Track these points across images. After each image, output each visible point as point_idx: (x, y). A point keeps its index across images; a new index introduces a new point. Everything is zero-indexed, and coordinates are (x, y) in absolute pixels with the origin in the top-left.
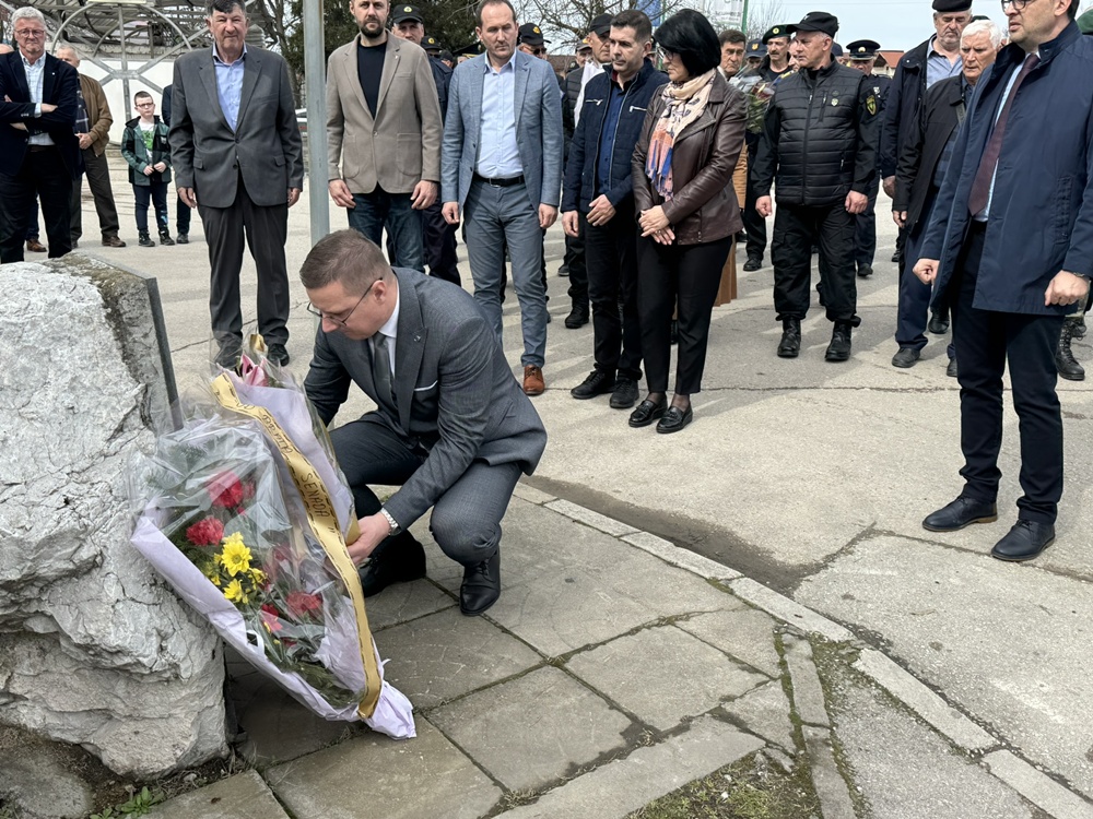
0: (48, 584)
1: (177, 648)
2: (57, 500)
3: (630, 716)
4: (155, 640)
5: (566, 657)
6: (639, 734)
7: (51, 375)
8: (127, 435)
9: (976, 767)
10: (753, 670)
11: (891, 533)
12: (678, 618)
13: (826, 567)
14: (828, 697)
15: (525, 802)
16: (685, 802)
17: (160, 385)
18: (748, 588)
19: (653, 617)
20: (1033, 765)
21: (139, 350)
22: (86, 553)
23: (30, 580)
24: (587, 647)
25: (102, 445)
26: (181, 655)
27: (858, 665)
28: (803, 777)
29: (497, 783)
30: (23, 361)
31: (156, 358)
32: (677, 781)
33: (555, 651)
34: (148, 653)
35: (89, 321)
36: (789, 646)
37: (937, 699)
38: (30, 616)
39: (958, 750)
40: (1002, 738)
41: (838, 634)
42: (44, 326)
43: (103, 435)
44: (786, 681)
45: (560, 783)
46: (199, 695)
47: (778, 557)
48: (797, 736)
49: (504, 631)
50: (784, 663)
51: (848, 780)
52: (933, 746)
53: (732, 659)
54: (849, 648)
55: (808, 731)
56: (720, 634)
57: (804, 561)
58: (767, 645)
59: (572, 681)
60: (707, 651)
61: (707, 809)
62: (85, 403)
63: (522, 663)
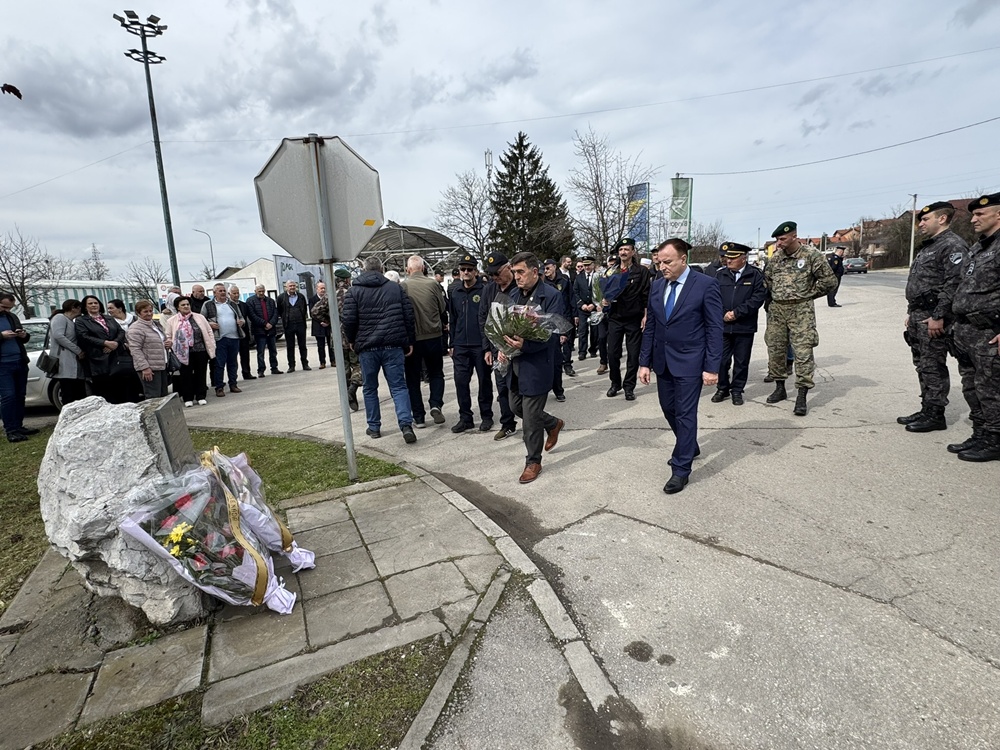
0: (98, 542)
1: (157, 571)
2: (103, 505)
3: (395, 611)
4: (144, 567)
5: (388, 577)
6: (393, 620)
7: (114, 452)
8: (148, 476)
9: (556, 651)
10: (472, 588)
11: (612, 512)
12: (457, 558)
13: (563, 530)
14: (498, 605)
15: (310, 651)
16: (382, 659)
17: (165, 454)
18: (505, 543)
19: (446, 557)
20: (591, 650)
21: (154, 440)
22: (109, 530)
23: (88, 539)
24: (403, 572)
27: (529, 588)
28: (450, 650)
29: (308, 641)
30: (100, 447)
31: (162, 443)
32: (387, 646)
33: (383, 574)
35: (133, 429)
36: (499, 576)
37: (560, 609)
38: (98, 554)
39: (553, 639)
40: (585, 634)
41: (528, 567)
42: (111, 432)
43: (136, 476)
44: (484, 594)
45: (335, 643)
46: (177, 592)
47: (543, 525)
48: (464, 628)
49: (372, 561)
50: (489, 585)
51: (472, 652)
52: (539, 637)
53: (467, 581)
54: (531, 578)
55: (472, 624)
56: (472, 568)
57: (554, 527)
58: (489, 575)
59: (381, 590)
60: (458, 577)
61: (389, 663)
62: (129, 463)
63: (367, 579)
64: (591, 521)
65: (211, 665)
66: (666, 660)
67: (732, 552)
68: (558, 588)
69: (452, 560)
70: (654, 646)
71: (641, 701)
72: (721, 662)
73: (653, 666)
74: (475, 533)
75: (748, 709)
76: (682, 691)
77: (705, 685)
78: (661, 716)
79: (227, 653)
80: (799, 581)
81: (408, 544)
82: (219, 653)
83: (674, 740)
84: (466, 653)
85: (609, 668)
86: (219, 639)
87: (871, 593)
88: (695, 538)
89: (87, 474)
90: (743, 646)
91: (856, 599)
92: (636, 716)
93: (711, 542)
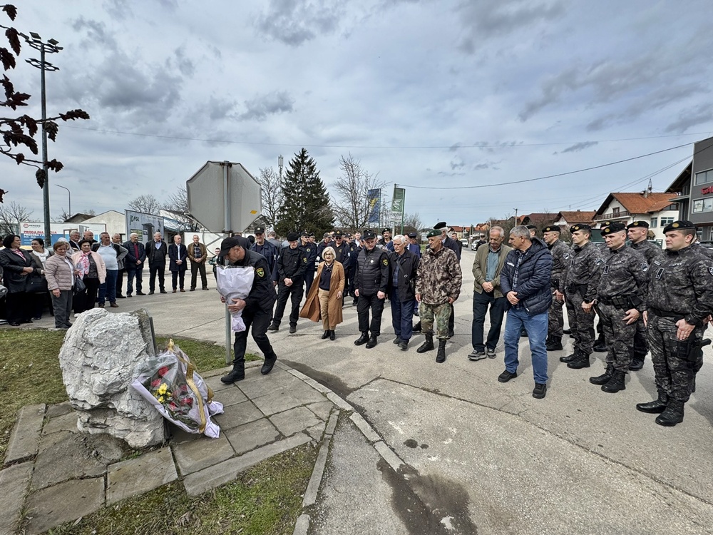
0: (112, 395)
1: (146, 412)
2: (118, 373)
3: (280, 432)
4: (140, 410)
5: (270, 416)
6: (281, 437)
7: (122, 342)
8: (141, 356)
9: (371, 447)
10: (320, 419)
11: (384, 378)
12: (307, 404)
13: (360, 389)
14: (337, 426)
15: (239, 455)
16: (282, 456)
17: (152, 343)
18: (333, 396)
19: (301, 404)
20: (387, 445)
21: (147, 335)
22: (122, 387)
23: (106, 394)
24: (278, 413)
25: (134, 359)
26: (147, 414)
27: (351, 417)
28: (318, 449)
29: (234, 451)
30: (115, 339)
31: (151, 337)
32: (282, 450)
33: (267, 414)
34: (138, 414)
35: (134, 328)
36: (334, 412)
37: (369, 427)
38: (108, 404)
39: (368, 441)
40: (383, 438)
41: (349, 408)
42: (121, 330)
43: (134, 356)
44: (328, 421)
45: (251, 450)
46: (154, 425)
47: (348, 386)
48: (322, 438)
49: (257, 408)
50: (329, 417)
51: (330, 449)
52: (361, 440)
53: (316, 416)
54: (350, 413)
55: (326, 436)
56: (317, 409)
57: (355, 387)
58: (328, 412)
59: (269, 422)
60: (310, 414)
61: (287, 457)
62: (131, 348)
63: (258, 417)
64: (374, 383)
65: (180, 467)
66: (424, 446)
67: (447, 396)
68: (365, 417)
69: (305, 405)
70: (418, 441)
71: (415, 465)
72: (449, 445)
73: (419, 449)
74: (313, 390)
75: (464, 463)
76: (434, 459)
77: (443, 456)
78: (426, 470)
79: (187, 460)
80: (480, 408)
81: (276, 398)
82: (182, 461)
83: (434, 479)
84: (327, 450)
85: (398, 452)
86: (179, 454)
87: (510, 411)
88: (428, 390)
89: (106, 354)
90: (458, 438)
91: (504, 414)
92: (414, 471)
93: (436, 392)
